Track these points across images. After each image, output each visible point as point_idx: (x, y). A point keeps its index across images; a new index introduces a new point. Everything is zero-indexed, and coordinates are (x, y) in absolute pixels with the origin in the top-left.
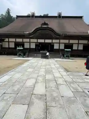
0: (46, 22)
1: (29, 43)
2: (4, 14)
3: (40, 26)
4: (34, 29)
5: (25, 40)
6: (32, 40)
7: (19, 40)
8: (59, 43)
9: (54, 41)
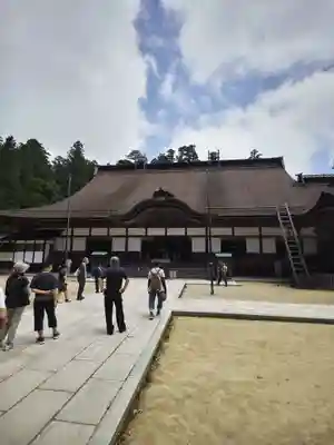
0: (165, 189)
1: (124, 239)
2: (65, 156)
5: (114, 231)
6: (132, 231)
7: (99, 232)
8: (206, 237)
9: (191, 231)
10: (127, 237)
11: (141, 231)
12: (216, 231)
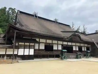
7: (49, 41)
8: (76, 46)
9: (73, 44)
10: (58, 44)
11: (61, 43)
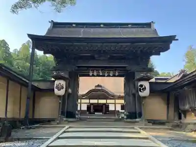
0: (100, 84)
3: (94, 88)
4: (88, 91)
6: (83, 101)
8: (115, 104)
9: (109, 101)
10: (81, 103)
11: (87, 101)
12: (118, 101)
